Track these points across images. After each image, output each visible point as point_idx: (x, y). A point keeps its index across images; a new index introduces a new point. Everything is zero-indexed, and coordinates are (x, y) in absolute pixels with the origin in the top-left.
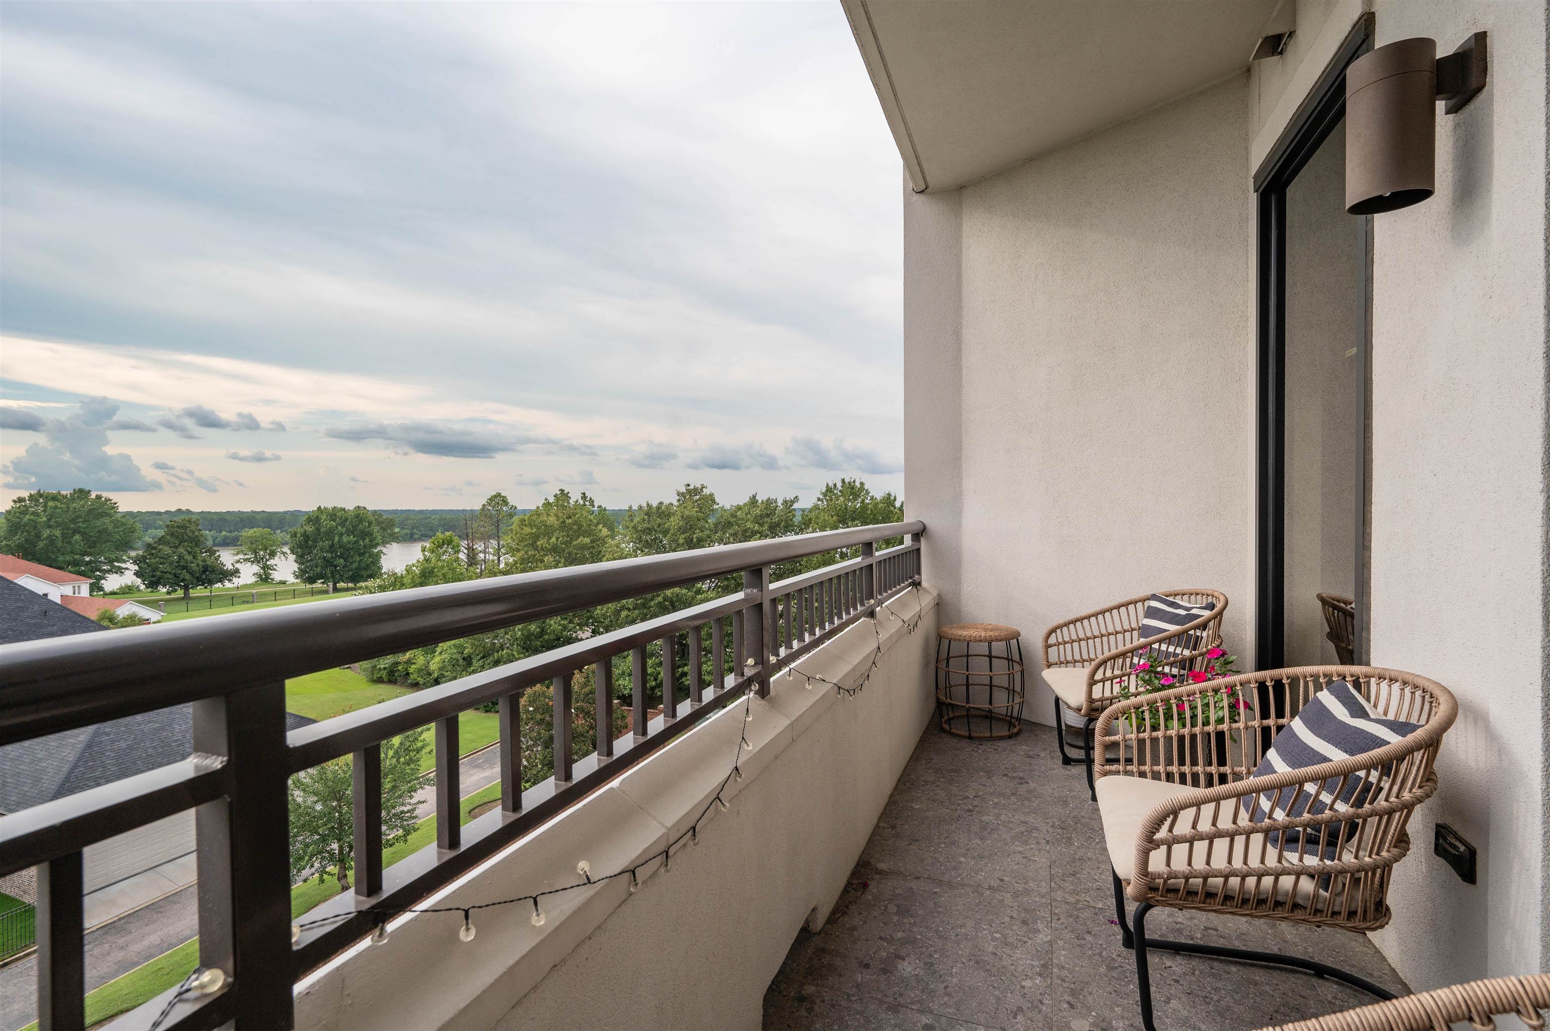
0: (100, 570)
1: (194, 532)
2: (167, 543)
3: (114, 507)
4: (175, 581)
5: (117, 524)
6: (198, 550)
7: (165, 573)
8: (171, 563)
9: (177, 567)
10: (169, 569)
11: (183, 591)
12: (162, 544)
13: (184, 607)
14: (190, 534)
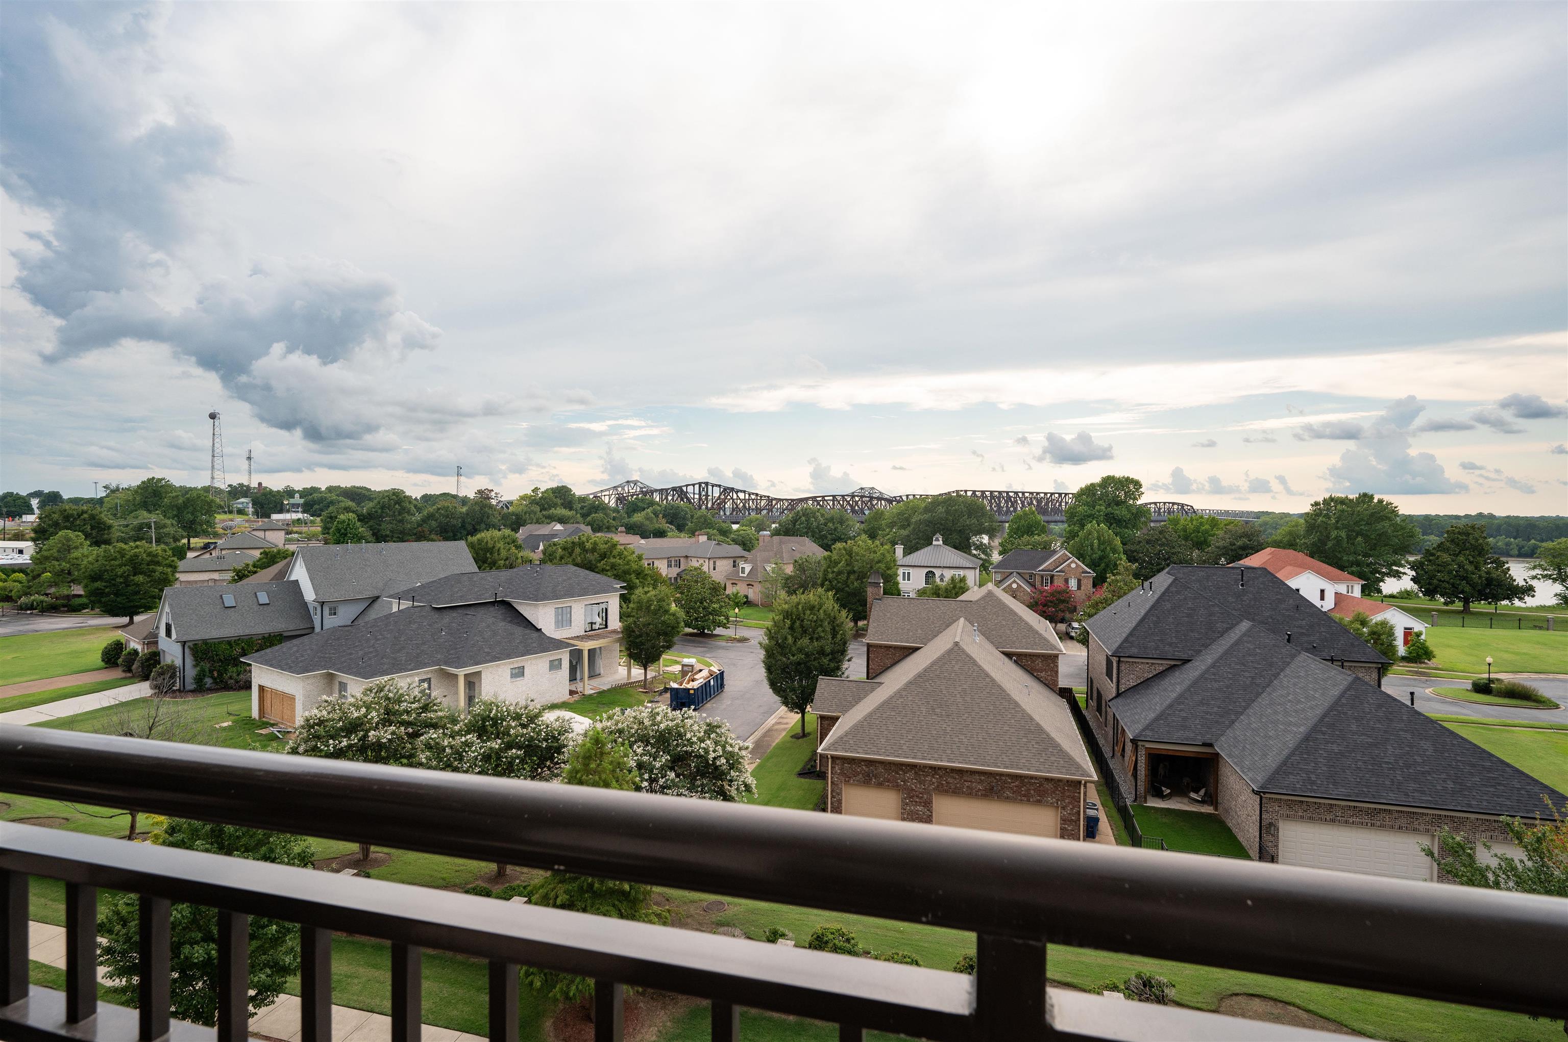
0: (1379, 573)
1: (1477, 540)
2: (1446, 550)
3: (1394, 512)
4: (1452, 593)
5: (1395, 526)
6: (1481, 559)
7: (1443, 582)
8: (1450, 572)
9: (1455, 576)
10: (1446, 578)
11: (1461, 604)
12: (1440, 551)
13: (1460, 622)
14: (1473, 542)
